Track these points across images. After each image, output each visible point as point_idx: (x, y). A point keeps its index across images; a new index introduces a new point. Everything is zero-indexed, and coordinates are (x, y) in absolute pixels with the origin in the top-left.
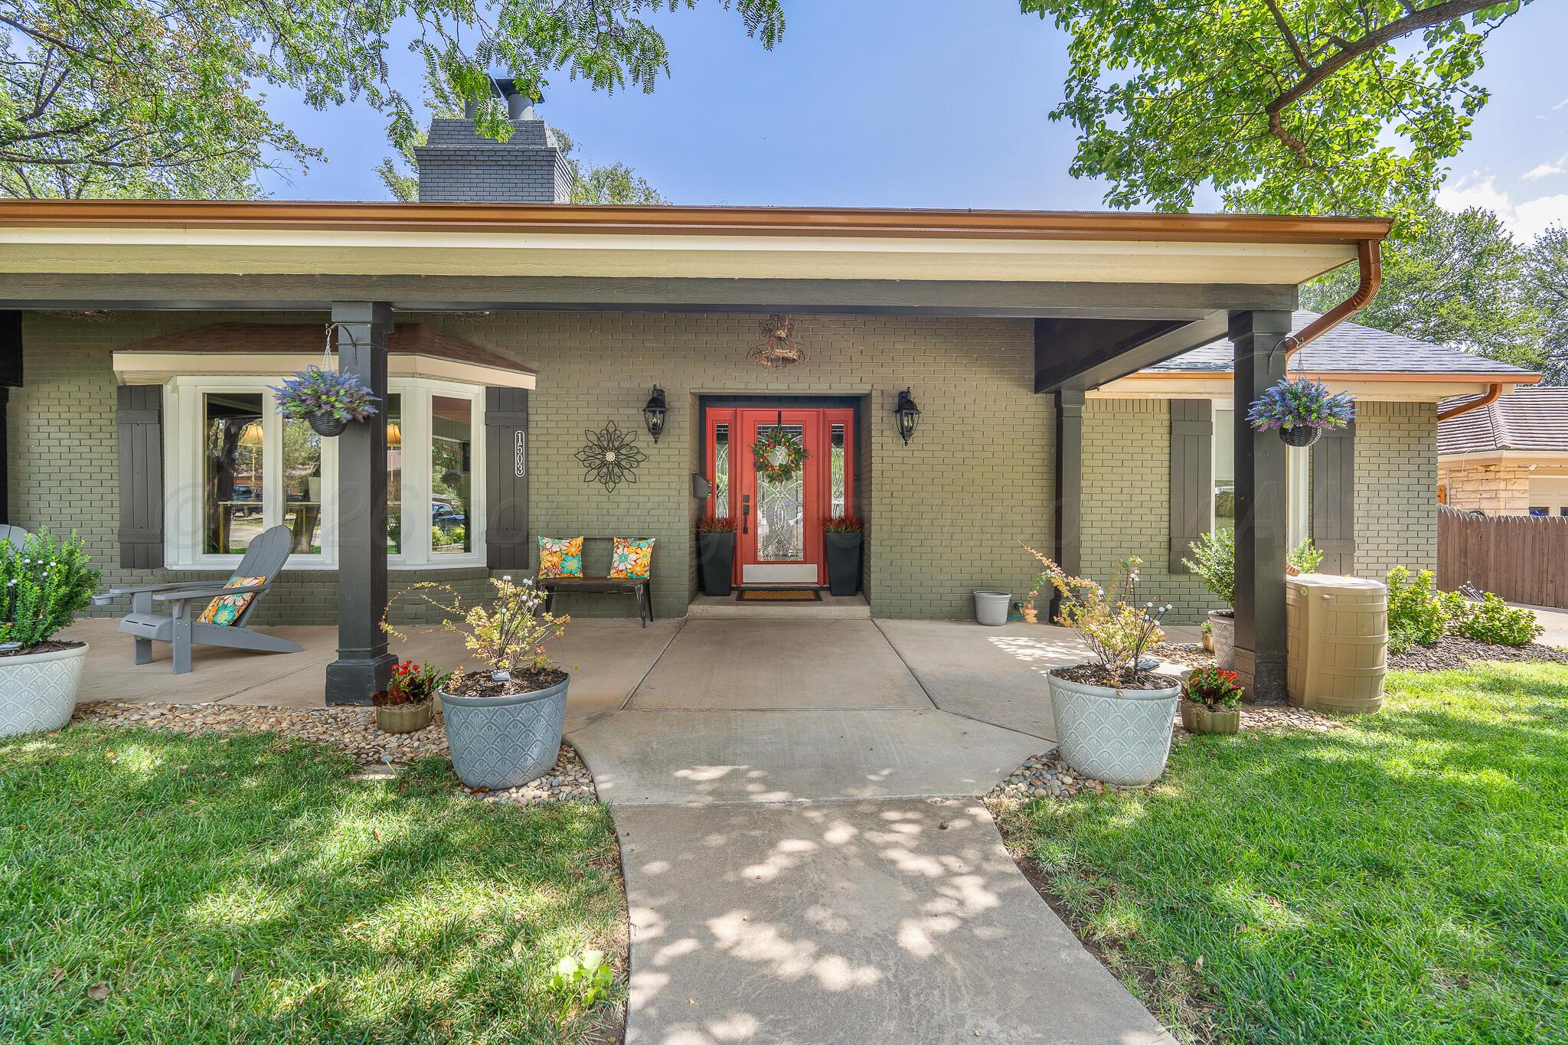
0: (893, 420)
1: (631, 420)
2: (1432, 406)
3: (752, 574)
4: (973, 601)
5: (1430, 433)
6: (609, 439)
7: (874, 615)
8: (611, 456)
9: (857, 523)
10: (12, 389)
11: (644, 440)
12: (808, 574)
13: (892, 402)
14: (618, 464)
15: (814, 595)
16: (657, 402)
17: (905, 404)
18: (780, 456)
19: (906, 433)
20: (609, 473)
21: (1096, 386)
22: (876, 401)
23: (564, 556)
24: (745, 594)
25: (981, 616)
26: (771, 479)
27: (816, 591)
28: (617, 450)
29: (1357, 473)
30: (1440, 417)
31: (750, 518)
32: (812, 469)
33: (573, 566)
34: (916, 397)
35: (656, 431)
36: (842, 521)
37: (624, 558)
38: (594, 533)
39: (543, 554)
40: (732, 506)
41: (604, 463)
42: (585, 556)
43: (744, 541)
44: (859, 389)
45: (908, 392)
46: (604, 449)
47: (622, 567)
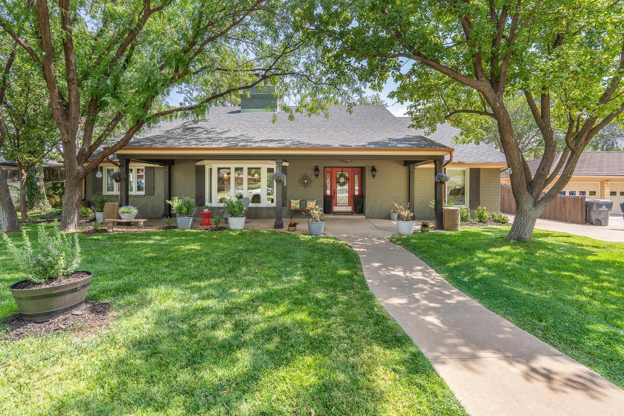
0: (371, 173)
1: (311, 173)
2: (499, 169)
3: (336, 209)
4: (389, 215)
5: (499, 175)
6: (305, 177)
7: (366, 218)
8: (306, 181)
9: (362, 196)
10: (172, 166)
11: (314, 177)
12: (350, 209)
13: (370, 169)
14: (307, 183)
15: (351, 213)
16: (317, 169)
17: (374, 169)
18: (342, 180)
19: (374, 176)
20: (305, 185)
21: (417, 166)
22: (367, 168)
23: (296, 204)
24: (335, 213)
25: (391, 218)
26: (340, 186)
27: (352, 213)
28: (307, 180)
29: (481, 185)
30: (501, 172)
31: (335, 195)
32: (351, 183)
33: (298, 206)
34: (376, 168)
35: (317, 175)
36: (358, 196)
37: (310, 204)
38: (302, 199)
39: (292, 203)
40: (331, 192)
41: (304, 183)
42: (300, 204)
43: (334, 201)
44: (363, 165)
45: (374, 166)
46: (304, 180)
47: (309, 206)
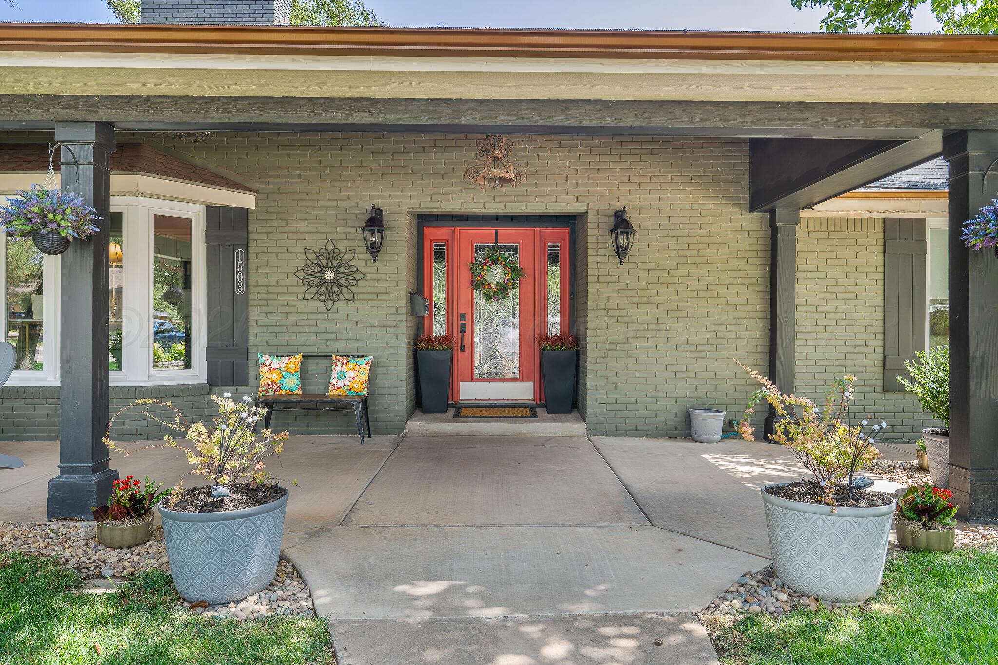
0: (609, 239)
1: (350, 239)
3: (468, 391)
4: (688, 419)
6: (328, 258)
7: (589, 432)
8: (329, 275)
9: (573, 340)
11: (363, 258)
12: (525, 391)
13: (608, 222)
14: (336, 282)
15: (530, 412)
16: (375, 222)
17: (621, 224)
18: (496, 275)
19: (621, 252)
20: (328, 292)
21: (810, 206)
22: (592, 220)
23: (285, 371)
24: (461, 411)
25: (697, 432)
26: (488, 297)
27: (532, 409)
28: (336, 268)
31: (467, 336)
32: (529, 288)
33: (292, 383)
34: (632, 216)
35: (374, 249)
36: (558, 339)
37: (342, 375)
38: (312, 351)
39: (263, 371)
40: (449, 324)
41: (323, 282)
42: (303, 373)
43: (461, 359)
44: (575, 208)
45: (624, 211)
46: (323, 268)
47: (340, 384)
